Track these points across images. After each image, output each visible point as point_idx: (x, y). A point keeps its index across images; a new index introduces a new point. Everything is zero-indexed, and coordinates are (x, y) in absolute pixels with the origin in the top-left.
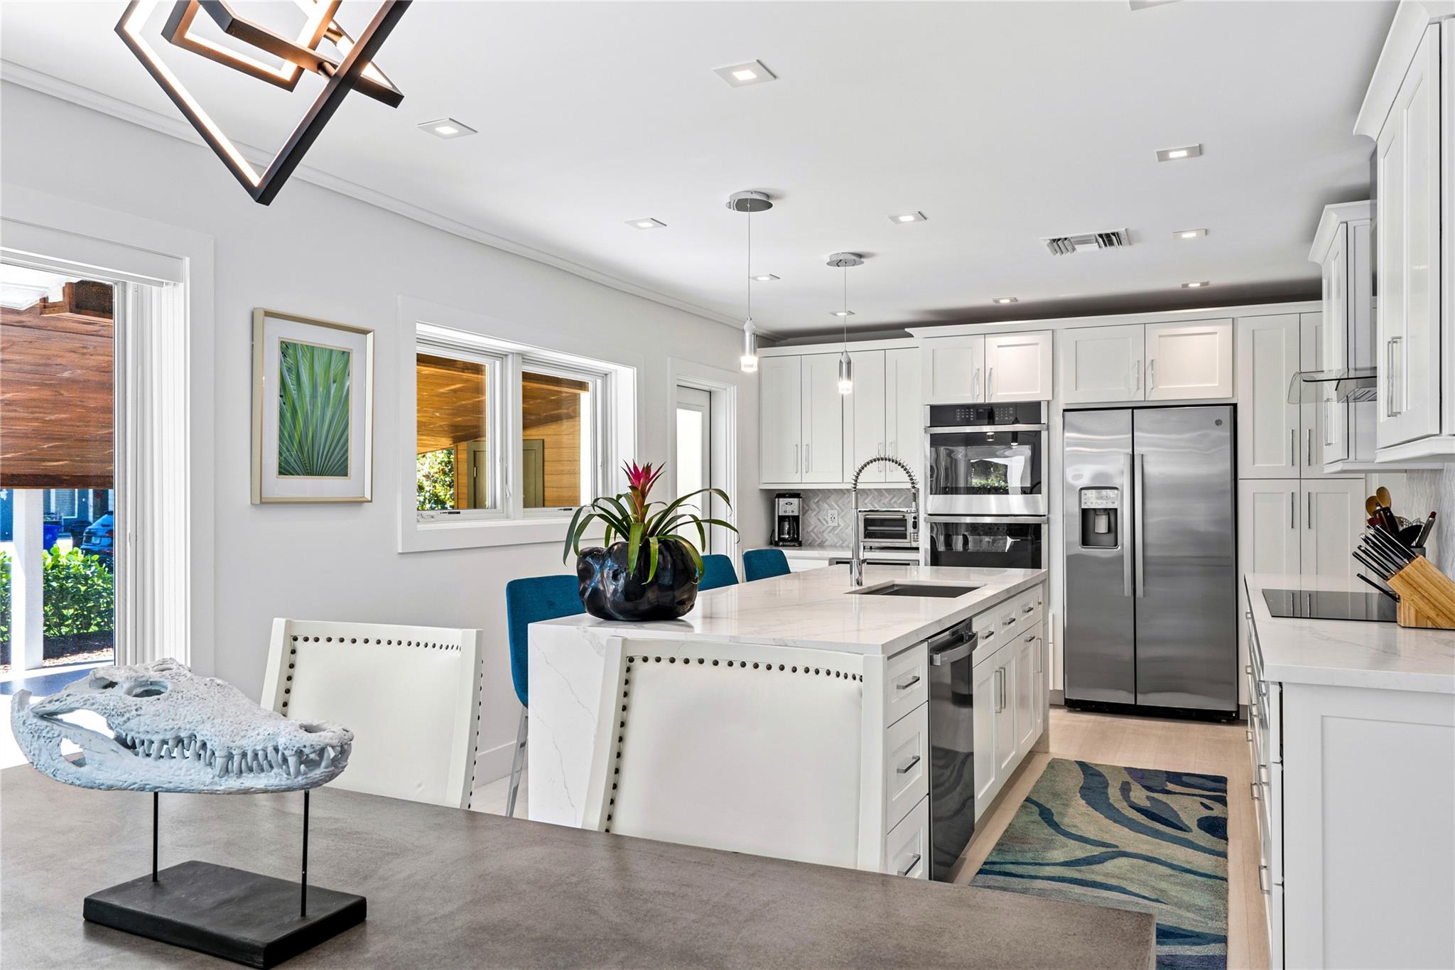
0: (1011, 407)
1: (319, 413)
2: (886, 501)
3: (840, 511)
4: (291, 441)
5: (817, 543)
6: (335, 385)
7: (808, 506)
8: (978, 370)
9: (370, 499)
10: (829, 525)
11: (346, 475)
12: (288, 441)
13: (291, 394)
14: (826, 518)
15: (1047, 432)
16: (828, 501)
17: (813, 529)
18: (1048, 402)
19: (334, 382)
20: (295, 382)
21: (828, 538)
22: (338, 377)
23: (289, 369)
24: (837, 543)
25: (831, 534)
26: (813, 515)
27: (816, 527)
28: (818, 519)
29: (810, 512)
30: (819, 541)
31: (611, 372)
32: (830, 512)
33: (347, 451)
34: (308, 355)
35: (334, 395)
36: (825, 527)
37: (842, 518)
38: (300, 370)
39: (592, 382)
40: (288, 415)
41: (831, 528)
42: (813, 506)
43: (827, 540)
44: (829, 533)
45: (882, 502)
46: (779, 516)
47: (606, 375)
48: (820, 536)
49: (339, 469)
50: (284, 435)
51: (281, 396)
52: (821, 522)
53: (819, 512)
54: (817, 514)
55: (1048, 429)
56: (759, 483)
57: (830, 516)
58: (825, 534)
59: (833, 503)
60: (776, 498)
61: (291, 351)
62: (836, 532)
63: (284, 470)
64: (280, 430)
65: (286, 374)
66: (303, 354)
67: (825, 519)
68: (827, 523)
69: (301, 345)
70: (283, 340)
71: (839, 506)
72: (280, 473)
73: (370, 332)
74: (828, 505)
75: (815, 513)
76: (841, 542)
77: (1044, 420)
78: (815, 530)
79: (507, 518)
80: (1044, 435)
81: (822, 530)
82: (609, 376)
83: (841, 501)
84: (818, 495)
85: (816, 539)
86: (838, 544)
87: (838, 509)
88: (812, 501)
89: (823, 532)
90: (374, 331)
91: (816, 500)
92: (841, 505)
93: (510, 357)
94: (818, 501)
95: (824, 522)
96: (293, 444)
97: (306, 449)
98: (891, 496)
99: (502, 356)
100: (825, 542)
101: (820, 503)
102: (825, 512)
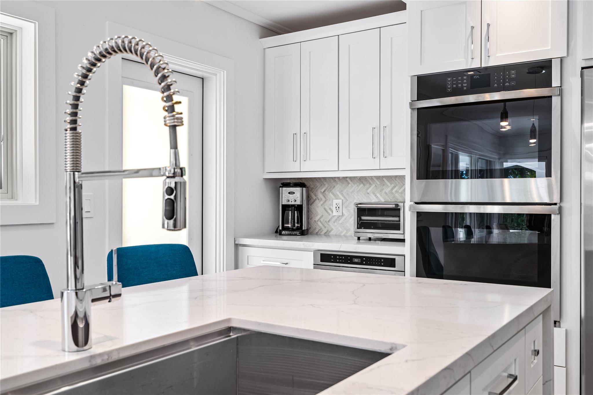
0: (513, 70)
2: (388, 190)
3: (344, 200)
5: (323, 233)
7: (316, 196)
8: (473, 27)
10: (334, 214)
14: (331, 207)
15: (559, 98)
16: (333, 191)
17: (320, 218)
18: (562, 59)
21: (334, 228)
24: (342, 232)
25: (336, 223)
26: (320, 205)
27: (322, 216)
28: (325, 209)
29: (317, 201)
30: (325, 231)
32: (335, 201)
36: (330, 217)
37: (346, 207)
41: (336, 217)
42: (320, 196)
43: (332, 229)
44: (334, 222)
45: (384, 191)
46: (282, 205)
47: (11, 34)
48: (326, 225)
52: (327, 212)
53: (325, 201)
54: (323, 204)
55: (561, 94)
56: (264, 172)
57: (335, 206)
58: (330, 224)
59: (338, 193)
60: (280, 187)
62: (340, 222)
67: (330, 209)
68: (332, 212)
71: (343, 196)
74: (333, 194)
75: (322, 203)
76: (345, 231)
77: (556, 82)
78: (322, 220)
80: (556, 101)
81: (327, 220)
83: (345, 191)
84: (325, 185)
85: (323, 227)
86: (342, 234)
87: (342, 198)
88: (319, 191)
89: (329, 221)
91: (323, 190)
92: (345, 195)
94: (324, 191)
95: (330, 212)
98: (393, 185)
100: (330, 232)
101: (326, 192)
102: (330, 202)
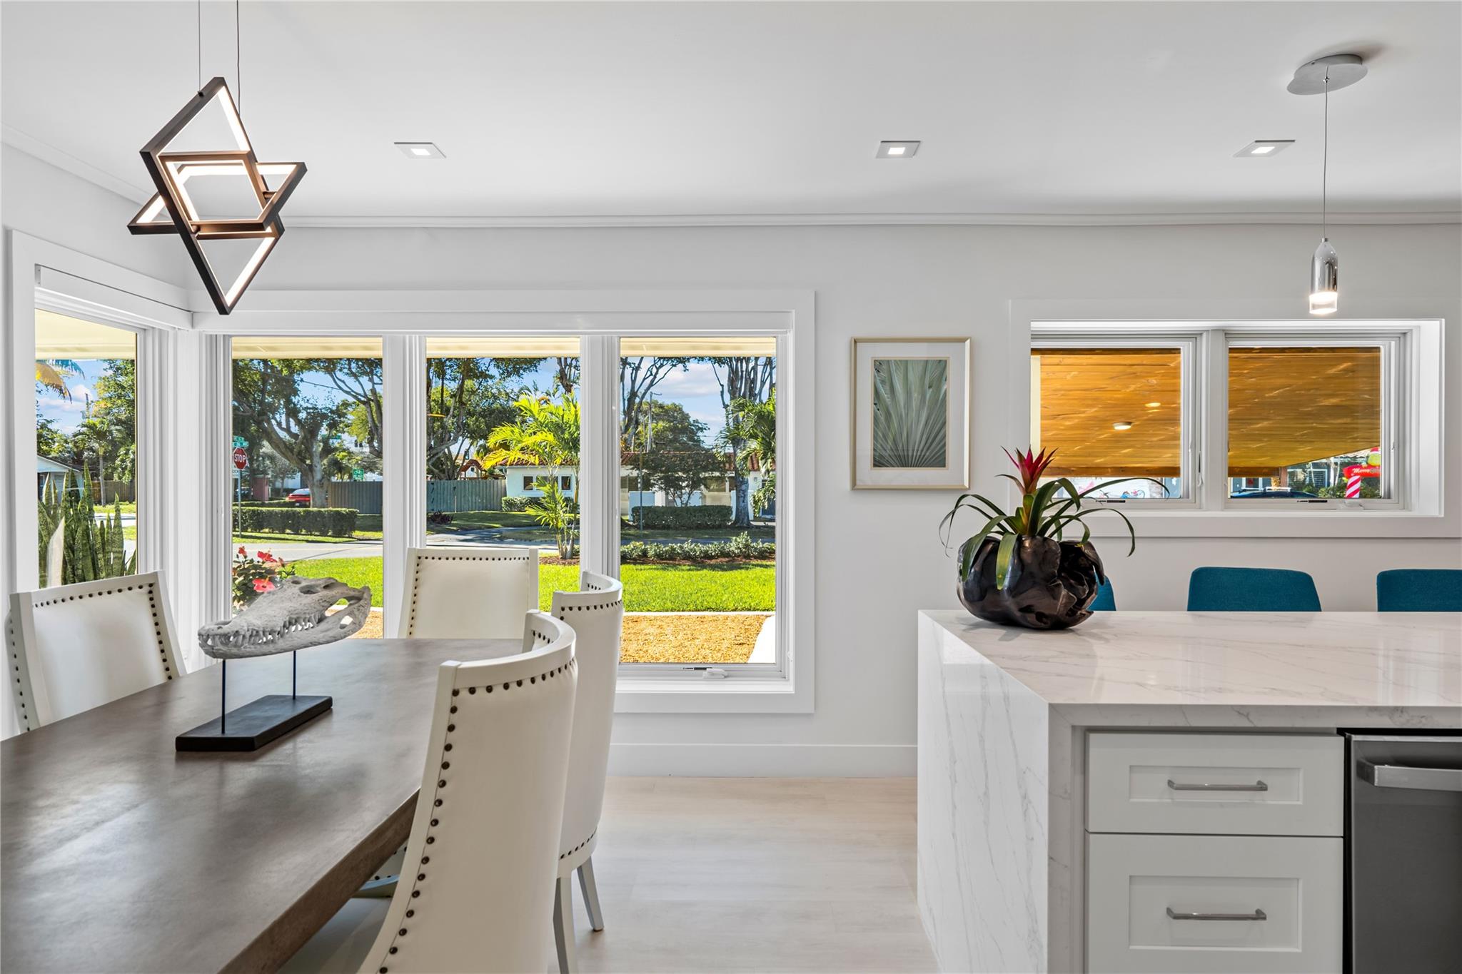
1: (914, 416)
4: (886, 440)
6: (931, 390)
9: (968, 487)
11: (944, 466)
12: (882, 440)
13: (885, 402)
19: (930, 387)
20: (888, 391)
22: (935, 383)
23: (883, 382)
31: (1412, 330)
33: (945, 445)
34: (902, 368)
35: (929, 399)
38: (894, 382)
39: (1384, 345)
40: (882, 419)
47: (1405, 334)
49: (937, 460)
50: (877, 434)
51: (875, 404)
61: (884, 367)
63: (878, 463)
64: (875, 431)
65: (880, 386)
66: (896, 369)
69: (895, 361)
70: (877, 359)
72: (875, 465)
73: (967, 339)
79: (1200, 508)
82: (1408, 336)
90: (970, 338)
93: (1205, 335)
96: (888, 442)
97: (901, 446)
99: (1194, 336)
